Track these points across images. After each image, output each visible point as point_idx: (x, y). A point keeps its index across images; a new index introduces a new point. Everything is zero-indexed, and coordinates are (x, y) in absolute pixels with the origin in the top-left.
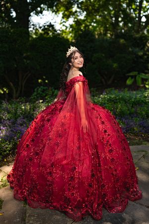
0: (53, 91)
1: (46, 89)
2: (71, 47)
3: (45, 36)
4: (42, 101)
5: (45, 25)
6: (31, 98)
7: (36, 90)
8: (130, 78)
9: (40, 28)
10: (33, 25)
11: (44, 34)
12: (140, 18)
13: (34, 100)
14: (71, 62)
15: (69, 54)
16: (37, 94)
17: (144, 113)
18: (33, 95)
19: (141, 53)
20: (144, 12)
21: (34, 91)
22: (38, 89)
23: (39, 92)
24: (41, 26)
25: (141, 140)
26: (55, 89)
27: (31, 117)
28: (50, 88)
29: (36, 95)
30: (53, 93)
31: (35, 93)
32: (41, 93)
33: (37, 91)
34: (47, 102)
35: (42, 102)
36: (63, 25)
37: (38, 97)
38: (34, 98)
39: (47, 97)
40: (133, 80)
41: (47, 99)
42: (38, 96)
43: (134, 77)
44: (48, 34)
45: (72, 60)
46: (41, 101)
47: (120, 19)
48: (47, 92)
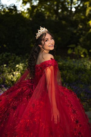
0: (15, 57)
1: (10, 55)
2: (41, 28)
3: (10, 14)
5: (10, 6)
7: (1, 55)
9: (7, 8)
10: (2, 5)
11: (10, 12)
12: (71, 8)
14: (41, 44)
15: (39, 35)
16: (2, 59)
17: (85, 79)
19: (75, 31)
22: (3, 55)
24: (7, 6)
25: (88, 106)
28: (13, 54)
30: (15, 58)
32: (5, 58)
34: (10, 67)
35: (6, 67)
36: (23, 8)
37: (2, 62)
39: (10, 62)
43: (73, 48)
44: (12, 12)
45: (43, 42)
46: (5, 65)
47: (59, 8)
48: (10, 58)
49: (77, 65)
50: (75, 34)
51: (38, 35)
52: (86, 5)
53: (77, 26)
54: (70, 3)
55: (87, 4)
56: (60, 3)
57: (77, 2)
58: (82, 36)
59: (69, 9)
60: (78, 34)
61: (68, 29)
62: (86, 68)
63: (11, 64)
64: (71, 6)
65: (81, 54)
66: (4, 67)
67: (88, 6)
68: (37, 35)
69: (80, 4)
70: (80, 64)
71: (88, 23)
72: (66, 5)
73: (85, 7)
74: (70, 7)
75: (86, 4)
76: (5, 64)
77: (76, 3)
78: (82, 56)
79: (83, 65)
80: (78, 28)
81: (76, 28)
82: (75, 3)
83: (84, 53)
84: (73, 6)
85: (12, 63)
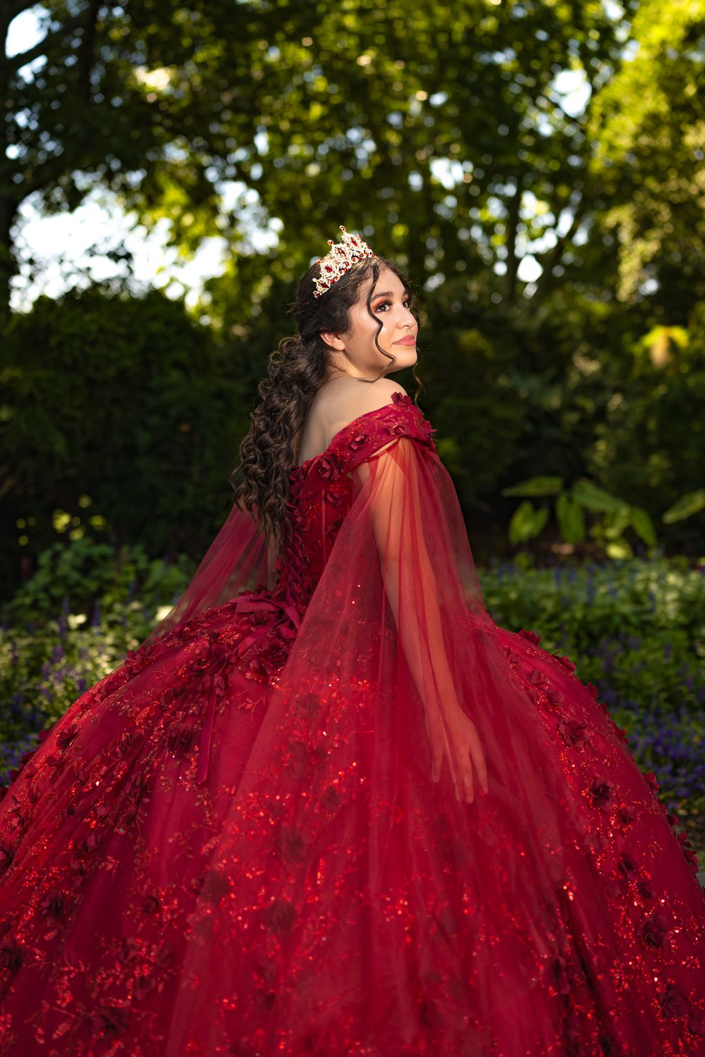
0: (142, 564)
1: (104, 558)
4: (81, 619)
6: (18, 601)
7: (44, 559)
8: (526, 508)
12: (513, 262)
13: (34, 615)
15: (336, 274)
16: (54, 582)
18: (31, 586)
19: (554, 400)
20: (533, 238)
21: (35, 567)
22: (56, 557)
23: (64, 569)
26: (152, 557)
27: (17, 715)
28: (125, 549)
29: (46, 589)
30: (142, 576)
31: (42, 578)
32: (75, 576)
33: (53, 569)
34: (112, 625)
35: (82, 628)
37: (55, 601)
38: (35, 605)
39: (108, 600)
40: (542, 516)
41: (109, 609)
42: (57, 591)
43: (545, 503)
46: (77, 620)
47: (430, 263)
48: (110, 574)
49: (583, 596)
50: (552, 418)
51: (329, 269)
52: (615, 231)
53: (564, 363)
54: (501, 229)
55: (618, 225)
56: (434, 231)
57: (548, 219)
58: (600, 429)
59: (501, 269)
60: (571, 418)
61: (503, 381)
62: (651, 611)
63: (118, 607)
64: (511, 245)
65: (608, 541)
66: (68, 629)
67: (625, 236)
68: (324, 272)
69: (572, 233)
70: (602, 590)
71: (637, 350)
72: (472, 243)
73: (608, 241)
74: (502, 252)
75: (611, 219)
76: (76, 613)
77: (545, 229)
78: (616, 552)
79: (622, 593)
80: (574, 379)
81: (559, 378)
82: (537, 227)
83: (629, 536)
84: (523, 245)
85: (125, 602)
